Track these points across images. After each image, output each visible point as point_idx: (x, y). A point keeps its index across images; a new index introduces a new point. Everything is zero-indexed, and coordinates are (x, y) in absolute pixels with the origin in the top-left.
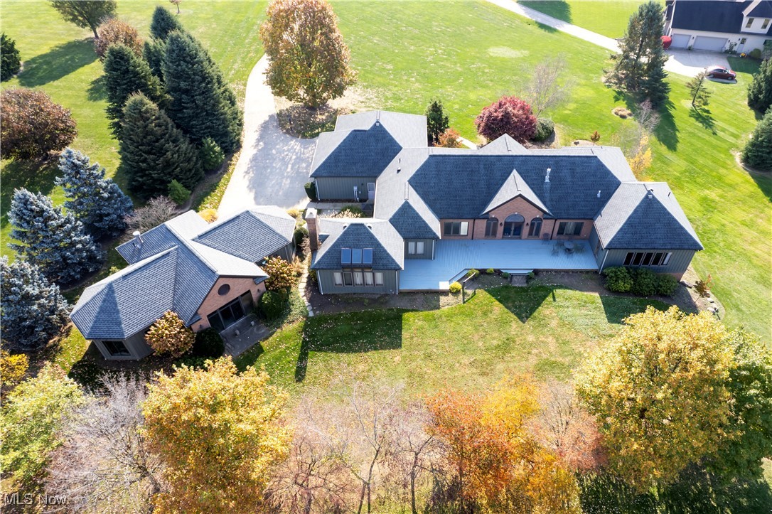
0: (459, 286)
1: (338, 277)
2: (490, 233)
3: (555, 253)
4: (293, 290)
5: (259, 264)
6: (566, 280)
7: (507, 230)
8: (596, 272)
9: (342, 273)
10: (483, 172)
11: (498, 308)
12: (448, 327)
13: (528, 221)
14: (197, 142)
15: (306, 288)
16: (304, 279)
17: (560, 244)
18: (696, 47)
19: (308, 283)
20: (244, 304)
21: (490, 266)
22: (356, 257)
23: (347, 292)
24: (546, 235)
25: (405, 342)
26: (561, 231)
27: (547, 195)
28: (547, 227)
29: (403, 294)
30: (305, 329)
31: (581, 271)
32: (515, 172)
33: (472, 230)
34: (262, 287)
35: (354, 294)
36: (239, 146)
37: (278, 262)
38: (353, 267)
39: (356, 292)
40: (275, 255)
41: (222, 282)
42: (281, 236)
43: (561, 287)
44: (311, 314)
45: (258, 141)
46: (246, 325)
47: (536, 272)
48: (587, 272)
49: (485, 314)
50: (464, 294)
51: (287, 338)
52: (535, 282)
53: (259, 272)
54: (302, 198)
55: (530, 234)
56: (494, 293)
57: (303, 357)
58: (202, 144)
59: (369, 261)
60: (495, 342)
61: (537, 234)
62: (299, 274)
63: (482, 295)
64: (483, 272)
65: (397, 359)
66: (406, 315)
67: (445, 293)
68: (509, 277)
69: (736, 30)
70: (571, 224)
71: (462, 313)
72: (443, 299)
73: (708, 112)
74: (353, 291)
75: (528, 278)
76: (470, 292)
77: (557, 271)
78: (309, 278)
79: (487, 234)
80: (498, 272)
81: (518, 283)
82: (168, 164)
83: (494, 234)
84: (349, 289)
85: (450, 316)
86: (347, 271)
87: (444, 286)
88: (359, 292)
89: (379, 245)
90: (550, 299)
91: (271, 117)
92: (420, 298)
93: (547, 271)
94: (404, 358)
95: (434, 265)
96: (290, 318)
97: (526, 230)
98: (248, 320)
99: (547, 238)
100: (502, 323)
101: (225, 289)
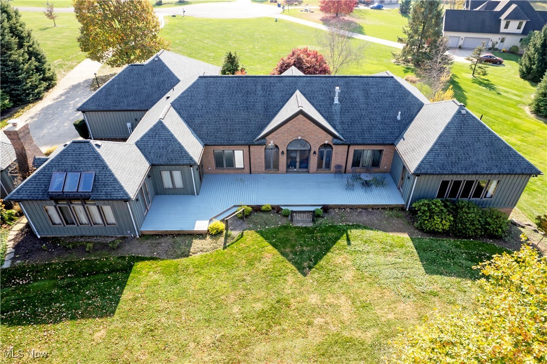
0: (222, 226)
1: (52, 212)
2: (271, 165)
3: (349, 187)
6: (364, 218)
7: (291, 164)
8: (402, 208)
9: (55, 207)
11: (270, 254)
13: (315, 148)
17: (357, 178)
18: (465, 46)
21: (267, 201)
22: (70, 183)
23: (71, 234)
24: (339, 167)
25: (123, 306)
26: (356, 163)
27: (337, 118)
28: (339, 155)
29: (143, 236)
31: (384, 208)
32: (298, 92)
33: (249, 159)
35: (82, 237)
38: (70, 198)
39: (84, 233)
43: (357, 227)
44: (7, 265)
47: (326, 209)
48: (392, 208)
49: (251, 263)
50: (227, 236)
52: (324, 221)
55: (320, 166)
56: (266, 235)
59: (86, 188)
61: (328, 166)
63: (251, 237)
64: (257, 209)
65: (101, 334)
66: (139, 265)
67: (201, 235)
68: (290, 215)
69: (497, 31)
70: (368, 154)
71: (218, 263)
72: (197, 243)
74: (80, 234)
75: (315, 216)
76: (235, 233)
77: (353, 208)
79: (267, 166)
80: (277, 209)
81: (302, 222)
83: (276, 167)
85: (199, 267)
86: (63, 204)
87: (201, 226)
88: (88, 234)
89: (105, 167)
92: (166, 243)
93: (340, 207)
95: (196, 203)
97: (314, 161)
99: (340, 171)
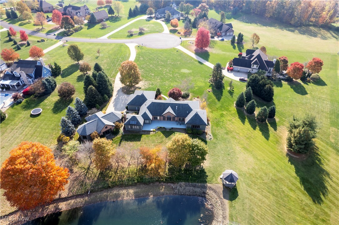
0: (155, 130)
1: (129, 127)
2: (164, 119)
3: (177, 124)
4: (120, 129)
5: (114, 123)
6: (178, 130)
7: (168, 119)
8: (185, 129)
10: (163, 106)
11: (162, 135)
12: (151, 138)
13: (172, 117)
14: (102, 95)
16: (123, 127)
17: (179, 123)
18: (240, 71)
19: (124, 128)
20: (110, 131)
21: (162, 126)
22: (133, 123)
24: (176, 120)
25: (141, 140)
26: (179, 120)
27: (176, 112)
28: (176, 119)
29: (143, 131)
30: (122, 137)
32: (170, 106)
33: (160, 118)
34: (114, 128)
36: (112, 96)
37: (117, 123)
38: (132, 125)
40: (117, 121)
41: (106, 126)
42: (119, 118)
43: (177, 132)
44: (123, 134)
45: (117, 94)
46: (110, 135)
47: (172, 128)
48: (183, 129)
49: (159, 136)
50: (156, 132)
51: (118, 138)
52: (172, 130)
53: (114, 125)
54: (125, 109)
56: (162, 132)
57: (121, 142)
58: (103, 96)
59: (136, 124)
60: (159, 141)
62: (122, 126)
63: (159, 132)
64: (161, 127)
65: (139, 143)
66: (143, 135)
67: (152, 131)
68: (166, 129)
69: (250, 67)
70: (182, 118)
71: (154, 136)
72: (151, 133)
73: (233, 91)
75: (170, 129)
76: (157, 131)
77: (177, 128)
78: (124, 127)
79: (163, 119)
80: (164, 128)
81: (168, 130)
82: (96, 100)
84: (132, 129)
85: (151, 136)
86: (131, 126)
87: (152, 130)
88: (134, 130)
89: (138, 120)
90: (173, 134)
91: (120, 88)
92: (146, 132)
93: (175, 128)
94: (140, 143)
95: (151, 126)
96: (119, 134)
97: (172, 119)
98: (111, 134)
99: (176, 121)
100: (162, 138)
101: (106, 127)
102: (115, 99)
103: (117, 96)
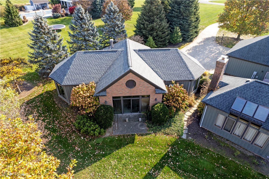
1: (220, 120)
4: (180, 113)
5: (165, 82)
9: (226, 118)
15: (191, 117)
16: (192, 110)
19: (194, 114)
22: (249, 109)
34: (159, 98)
36: (191, 41)
37: (179, 88)
38: (240, 117)
40: (180, 82)
41: (131, 77)
42: (191, 73)
44: (184, 137)
45: (201, 42)
46: (136, 119)
59: (261, 118)
62: (190, 106)
84: (226, 134)
86: (233, 118)
88: (233, 141)
101: (131, 84)
102: (196, 47)
103: (203, 43)
